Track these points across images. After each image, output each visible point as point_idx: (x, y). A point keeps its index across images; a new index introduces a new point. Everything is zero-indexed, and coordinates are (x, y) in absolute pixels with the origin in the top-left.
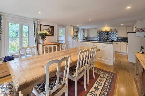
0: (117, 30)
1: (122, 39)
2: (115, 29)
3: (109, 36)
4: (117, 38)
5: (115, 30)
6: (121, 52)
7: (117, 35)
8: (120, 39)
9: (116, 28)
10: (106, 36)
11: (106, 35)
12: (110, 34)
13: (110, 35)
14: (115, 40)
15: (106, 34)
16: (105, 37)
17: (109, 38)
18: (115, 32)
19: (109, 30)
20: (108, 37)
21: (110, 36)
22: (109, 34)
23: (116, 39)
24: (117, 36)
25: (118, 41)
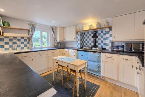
0: (110, 26)
1: (123, 46)
2: (108, 23)
3: (97, 39)
4: (112, 43)
5: (106, 26)
6: (120, 80)
7: (111, 36)
8: (118, 47)
9: (109, 20)
10: (93, 39)
11: (93, 37)
12: (99, 34)
13: (99, 37)
14: (107, 48)
15: (92, 35)
16: (90, 42)
17: (97, 44)
18: (107, 30)
19: (95, 26)
20: (95, 42)
21: (99, 39)
22: (97, 34)
23: (110, 45)
24: (111, 39)
25: (113, 52)
